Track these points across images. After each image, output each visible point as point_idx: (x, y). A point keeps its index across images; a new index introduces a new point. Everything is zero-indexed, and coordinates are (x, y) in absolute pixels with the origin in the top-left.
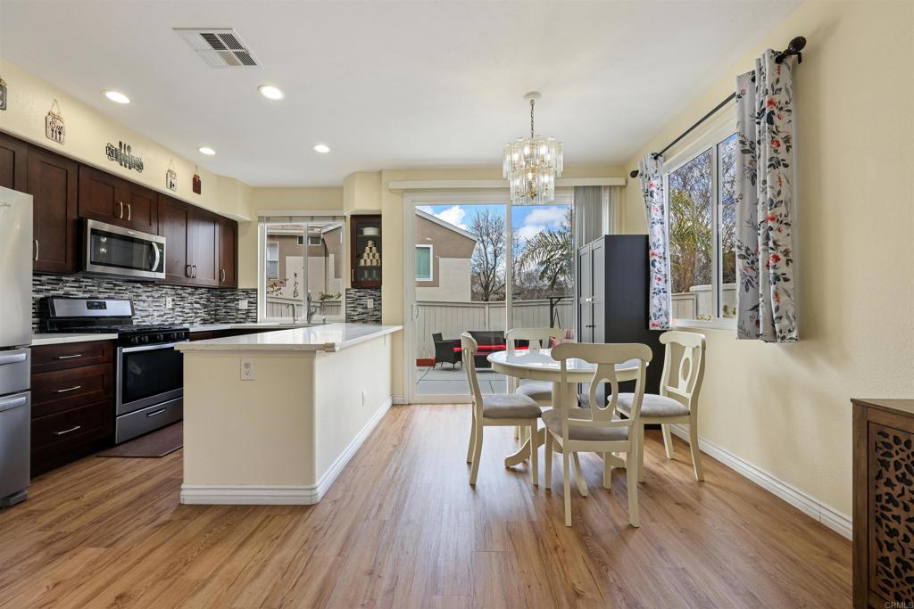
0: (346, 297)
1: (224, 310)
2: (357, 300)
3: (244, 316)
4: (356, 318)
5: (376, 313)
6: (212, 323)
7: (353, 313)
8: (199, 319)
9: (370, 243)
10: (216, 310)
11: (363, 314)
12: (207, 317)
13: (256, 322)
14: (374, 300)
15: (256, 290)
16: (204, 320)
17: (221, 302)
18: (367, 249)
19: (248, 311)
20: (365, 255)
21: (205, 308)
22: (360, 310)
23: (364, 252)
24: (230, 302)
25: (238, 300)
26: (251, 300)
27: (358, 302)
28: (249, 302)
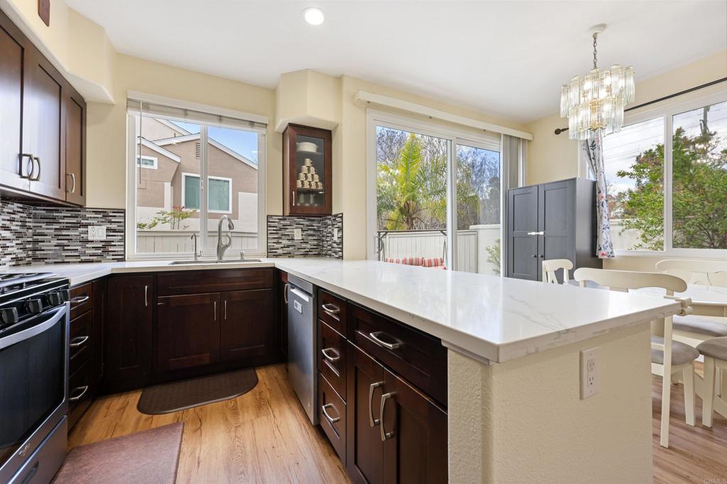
0: (268, 226)
1: (55, 242)
2: (280, 229)
3: (99, 252)
4: (280, 251)
5: (304, 245)
6: (28, 264)
7: (276, 246)
8: (9, 258)
9: (308, 161)
10: (37, 242)
11: (288, 246)
12: (22, 254)
13: (123, 260)
14: (303, 231)
15: (123, 211)
16: (17, 259)
17: (48, 229)
18: (305, 168)
19: (106, 244)
20: (302, 175)
21: (18, 238)
22: (285, 242)
23: (300, 171)
24: (67, 229)
25: (86, 226)
26: (114, 226)
27: (283, 232)
28: (108, 230)
